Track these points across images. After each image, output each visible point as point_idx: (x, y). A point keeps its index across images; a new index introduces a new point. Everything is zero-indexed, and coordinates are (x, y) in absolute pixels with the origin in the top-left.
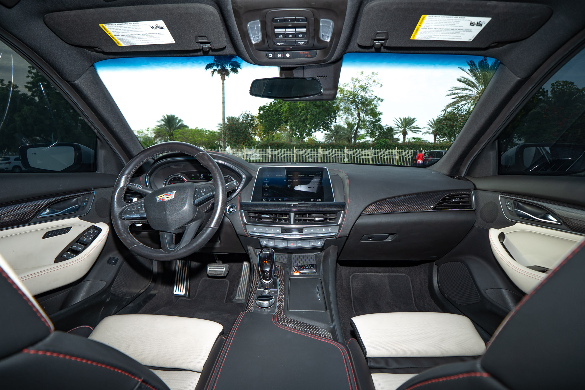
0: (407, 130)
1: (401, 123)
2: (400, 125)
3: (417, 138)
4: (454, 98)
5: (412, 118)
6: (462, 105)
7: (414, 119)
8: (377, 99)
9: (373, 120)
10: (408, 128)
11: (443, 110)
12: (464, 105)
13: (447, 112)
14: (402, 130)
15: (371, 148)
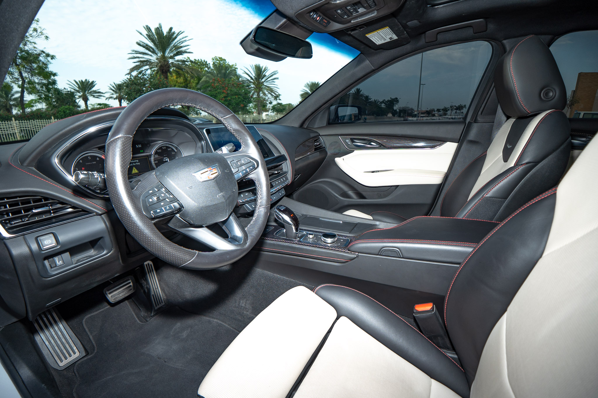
0: (88, 95)
1: (77, 86)
2: (77, 89)
3: (103, 104)
4: (136, 62)
5: (91, 81)
6: (145, 70)
7: (93, 82)
8: (44, 54)
9: (45, 81)
10: (88, 93)
11: (127, 74)
12: (147, 70)
13: (133, 76)
14: (80, 95)
15: (52, 117)
